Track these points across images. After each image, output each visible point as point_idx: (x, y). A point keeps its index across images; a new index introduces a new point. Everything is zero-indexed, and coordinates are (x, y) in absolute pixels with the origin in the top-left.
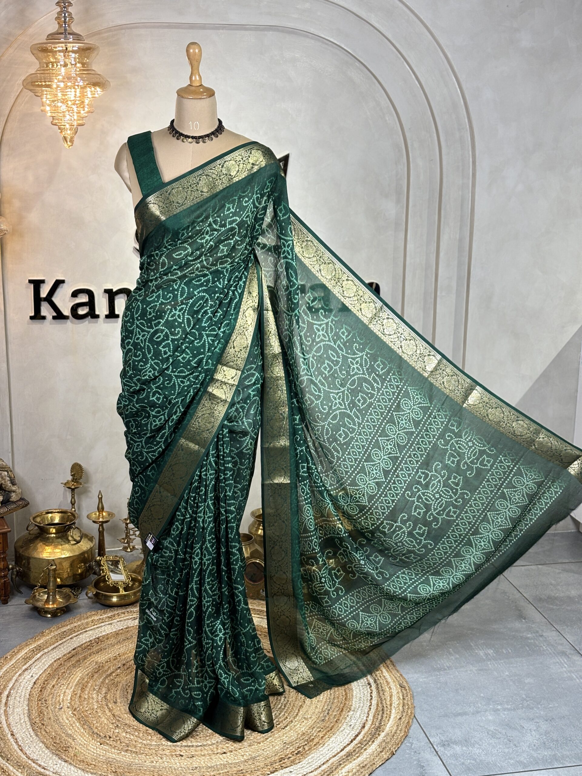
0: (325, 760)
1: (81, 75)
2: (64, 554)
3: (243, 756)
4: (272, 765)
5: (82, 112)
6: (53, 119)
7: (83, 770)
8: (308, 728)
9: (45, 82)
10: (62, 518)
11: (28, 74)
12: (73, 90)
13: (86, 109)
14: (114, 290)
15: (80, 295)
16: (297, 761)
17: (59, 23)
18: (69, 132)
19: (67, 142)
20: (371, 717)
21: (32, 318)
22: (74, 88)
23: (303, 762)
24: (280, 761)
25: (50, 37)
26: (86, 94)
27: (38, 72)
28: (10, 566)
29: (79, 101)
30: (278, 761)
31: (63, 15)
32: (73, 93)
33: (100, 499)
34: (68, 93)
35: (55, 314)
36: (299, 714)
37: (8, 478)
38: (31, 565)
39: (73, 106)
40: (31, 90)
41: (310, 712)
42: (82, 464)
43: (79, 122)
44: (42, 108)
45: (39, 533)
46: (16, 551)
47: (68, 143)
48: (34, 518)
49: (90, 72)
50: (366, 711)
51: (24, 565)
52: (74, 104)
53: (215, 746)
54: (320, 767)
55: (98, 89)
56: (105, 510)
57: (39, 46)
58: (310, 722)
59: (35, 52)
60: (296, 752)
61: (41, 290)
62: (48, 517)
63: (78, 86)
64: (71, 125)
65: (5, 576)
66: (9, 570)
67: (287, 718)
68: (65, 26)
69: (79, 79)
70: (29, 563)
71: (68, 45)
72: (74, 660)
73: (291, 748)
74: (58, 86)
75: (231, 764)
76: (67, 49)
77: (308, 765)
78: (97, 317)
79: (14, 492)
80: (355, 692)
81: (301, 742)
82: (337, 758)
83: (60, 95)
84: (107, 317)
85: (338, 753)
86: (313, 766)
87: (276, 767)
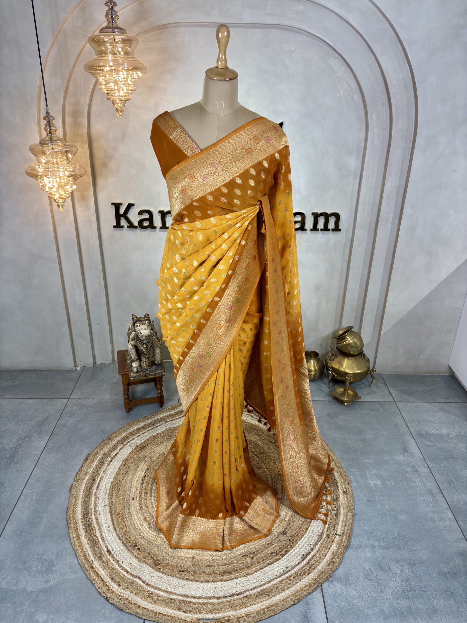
6: (108, 95)
9: (99, 67)
11: (88, 61)
14: (165, 212)
15: (145, 214)
17: (107, 20)
18: (119, 105)
19: (118, 112)
21: (114, 227)
25: (101, 31)
31: (110, 13)
35: (129, 225)
40: (90, 73)
43: (126, 97)
44: (100, 86)
47: (120, 113)
55: (139, 73)
57: (94, 38)
59: (91, 43)
61: (120, 209)
64: (120, 100)
68: (112, 22)
71: (116, 37)
76: (114, 40)
78: (155, 228)
84: (161, 228)
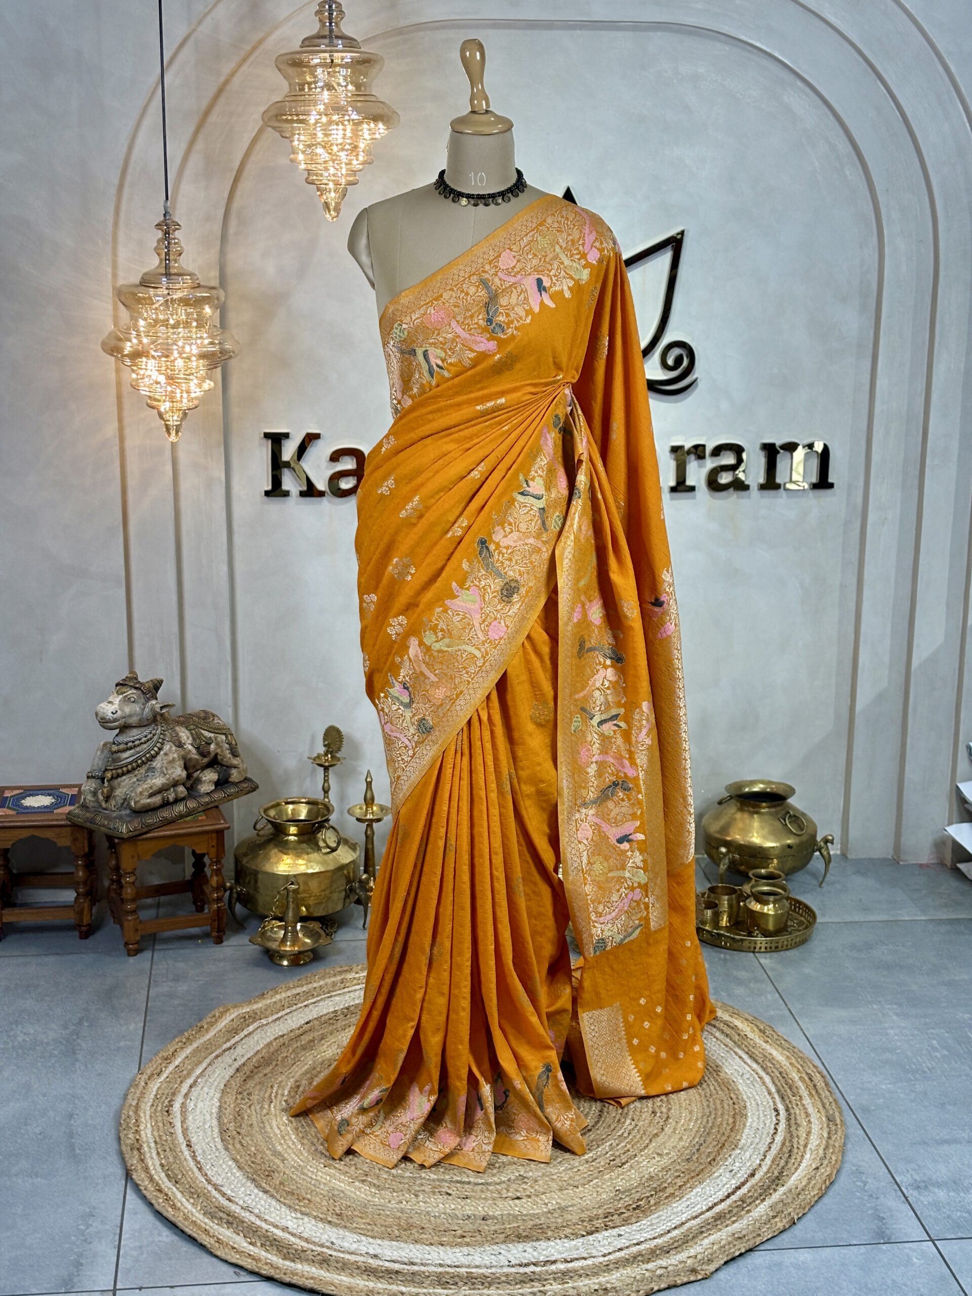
0: (678, 1223)
1: (353, 104)
2: (312, 867)
3: (546, 1204)
4: (590, 1220)
5: (355, 162)
6: (309, 174)
7: (290, 1207)
8: (660, 1169)
9: (297, 115)
10: (309, 812)
11: (270, 103)
12: (341, 127)
13: (361, 158)
15: (346, 458)
16: (634, 1220)
17: (320, 21)
18: (333, 194)
19: (329, 211)
20: (768, 1161)
21: (267, 494)
22: (343, 124)
23: (644, 1222)
24: (606, 1217)
25: (307, 43)
26: (360, 133)
27: (287, 99)
28: (228, 884)
29: (350, 144)
30: (602, 1216)
31: (327, 7)
32: (341, 132)
33: (369, 784)
34: (333, 132)
35: (304, 488)
36: (650, 1146)
37: (227, 746)
38: (259, 884)
39: (341, 154)
40: (274, 128)
41: (669, 1145)
42: (341, 729)
43: (348, 178)
44: (292, 156)
45: (272, 834)
46: (237, 861)
47: (332, 212)
48: (266, 811)
49: (367, 98)
50: (763, 1150)
51: (249, 883)
52: (342, 150)
53: (504, 1186)
54: (669, 1232)
55: (381, 125)
56: (376, 802)
57: (289, 57)
58: (665, 1161)
59: (282, 67)
60: (634, 1206)
61: (284, 449)
62: (287, 809)
63: (349, 121)
64: (337, 184)
65: (219, 900)
66: (225, 891)
67: (628, 1150)
68: (330, 26)
69: (350, 109)
70: (256, 881)
71: (336, 55)
72: (305, 1039)
73: (627, 1199)
74: (317, 122)
75: (526, 1215)
76: (332, 61)
77: (650, 1228)
79: (235, 767)
80: (750, 1120)
81: (644, 1191)
82: (698, 1221)
83: (320, 135)
85: (702, 1213)
86: (658, 1230)
87: (598, 1225)
